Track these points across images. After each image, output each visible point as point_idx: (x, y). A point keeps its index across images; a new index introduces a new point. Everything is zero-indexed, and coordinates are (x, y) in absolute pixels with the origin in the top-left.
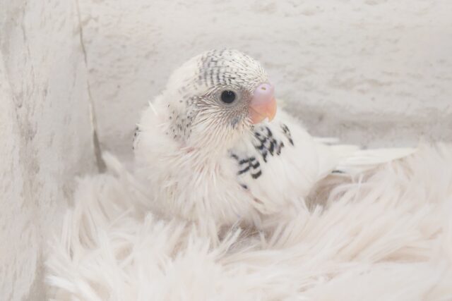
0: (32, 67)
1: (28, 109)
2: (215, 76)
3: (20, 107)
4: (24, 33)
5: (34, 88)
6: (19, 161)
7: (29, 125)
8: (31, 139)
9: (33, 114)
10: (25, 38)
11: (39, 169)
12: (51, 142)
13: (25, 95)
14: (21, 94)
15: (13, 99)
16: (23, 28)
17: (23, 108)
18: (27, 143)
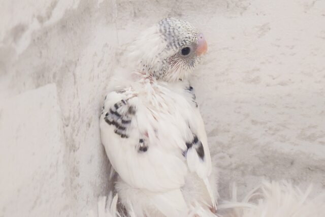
0: (79, 104)
1: (74, 130)
2: (176, 43)
3: (67, 126)
4: (75, 79)
5: (79, 118)
6: (63, 162)
7: (73, 141)
8: (74, 151)
9: (77, 135)
10: (75, 82)
11: (79, 174)
12: (91, 160)
13: (71, 120)
14: (69, 118)
15: (62, 119)
16: (74, 75)
17: (69, 128)
18: (70, 152)
